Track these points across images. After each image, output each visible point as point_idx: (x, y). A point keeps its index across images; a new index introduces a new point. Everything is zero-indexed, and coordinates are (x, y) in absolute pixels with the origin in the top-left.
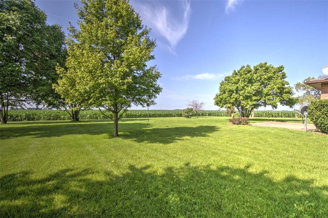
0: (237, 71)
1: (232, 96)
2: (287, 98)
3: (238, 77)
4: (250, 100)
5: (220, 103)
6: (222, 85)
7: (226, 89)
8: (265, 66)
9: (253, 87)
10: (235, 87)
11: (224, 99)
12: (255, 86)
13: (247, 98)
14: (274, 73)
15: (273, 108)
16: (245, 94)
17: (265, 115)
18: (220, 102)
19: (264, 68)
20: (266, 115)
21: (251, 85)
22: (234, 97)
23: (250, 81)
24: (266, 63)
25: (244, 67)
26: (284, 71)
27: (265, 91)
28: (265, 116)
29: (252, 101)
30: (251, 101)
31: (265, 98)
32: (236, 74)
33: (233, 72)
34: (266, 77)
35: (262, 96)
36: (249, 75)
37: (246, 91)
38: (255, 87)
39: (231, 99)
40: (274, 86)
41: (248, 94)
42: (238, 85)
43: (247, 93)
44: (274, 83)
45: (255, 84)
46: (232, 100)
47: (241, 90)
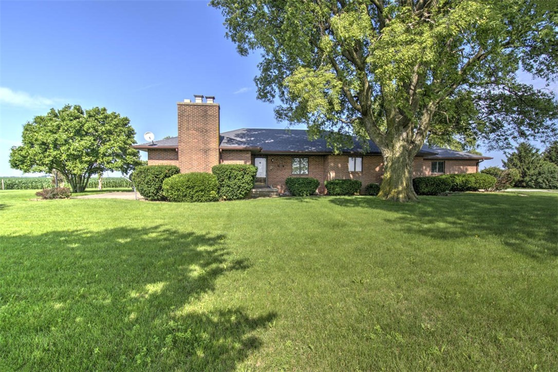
0: (57, 112)
1: (47, 153)
2: (131, 161)
3: (58, 121)
4: (79, 161)
5: (22, 164)
6: (26, 130)
7: (36, 140)
8: (103, 113)
9: (82, 143)
10: (51, 138)
11: (31, 158)
12: (86, 141)
13: (74, 157)
14: (117, 126)
15: (123, 174)
16: (69, 151)
17: (125, 184)
18: (23, 162)
19: (101, 116)
20: (127, 184)
21: (79, 139)
22: (50, 155)
23: (79, 133)
24: (105, 110)
25: (70, 107)
26: (129, 125)
27: (102, 149)
28: (126, 186)
29: (83, 163)
30: (81, 162)
31: (102, 159)
32: (56, 116)
33: (50, 111)
34: (104, 129)
35: (98, 158)
36: (75, 122)
37: (72, 148)
38: (86, 143)
39: (45, 157)
40: (114, 143)
41: (74, 152)
42: (56, 136)
43: (73, 150)
44: (114, 140)
45: (86, 138)
46: (46, 159)
47: (63, 145)
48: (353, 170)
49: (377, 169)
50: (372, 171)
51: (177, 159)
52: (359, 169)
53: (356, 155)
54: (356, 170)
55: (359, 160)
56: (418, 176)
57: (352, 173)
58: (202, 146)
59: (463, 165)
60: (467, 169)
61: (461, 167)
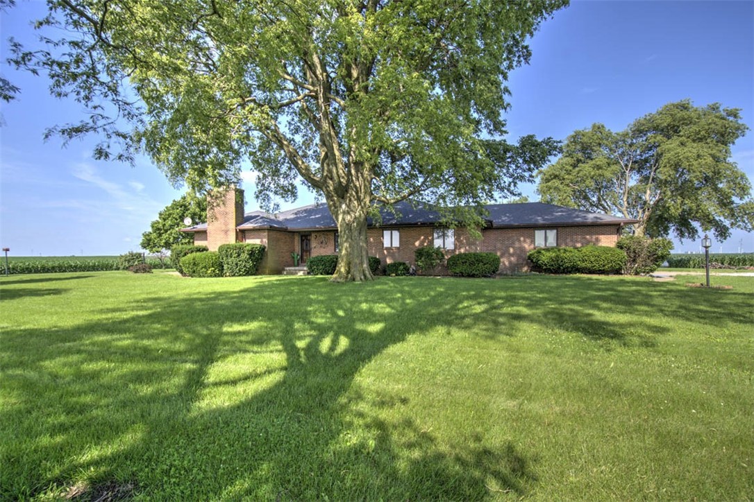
48: (389, 246)
49: (417, 244)
50: (411, 246)
51: (206, 240)
52: (396, 244)
53: (392, 227)
54: (393, 246)
55: (396, 234)
56: (473, 251)
57: (387, 249)
58: (224, 228)
59: (591, 234)
60: (597, 240)
61: (588, 237)
